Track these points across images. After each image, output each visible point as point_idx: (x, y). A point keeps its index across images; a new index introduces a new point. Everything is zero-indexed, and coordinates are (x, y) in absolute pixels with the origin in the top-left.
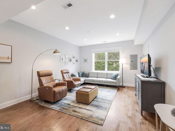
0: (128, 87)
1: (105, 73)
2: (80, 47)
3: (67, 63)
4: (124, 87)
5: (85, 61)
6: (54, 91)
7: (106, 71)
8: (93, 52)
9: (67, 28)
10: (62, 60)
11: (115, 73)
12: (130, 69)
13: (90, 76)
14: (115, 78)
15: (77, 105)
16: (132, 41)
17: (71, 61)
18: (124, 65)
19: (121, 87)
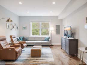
0: (55, 45)
1: (40, 37)
2: (20, 17)
3: (11, 29)
4: (53, 45)
5: (24, 28)
6: (16, 51)
7: (41, 36)
8: (31, 22)
9: (20, 3)
10: (9, 27)
11: (47, 36)
12: (56, 34)
13: (29, 40)
14: (48, 40)
15: (33, 59)
16: (57, 17)
17: (13, 28)
18: (53, 32)
19: (51, 45)
